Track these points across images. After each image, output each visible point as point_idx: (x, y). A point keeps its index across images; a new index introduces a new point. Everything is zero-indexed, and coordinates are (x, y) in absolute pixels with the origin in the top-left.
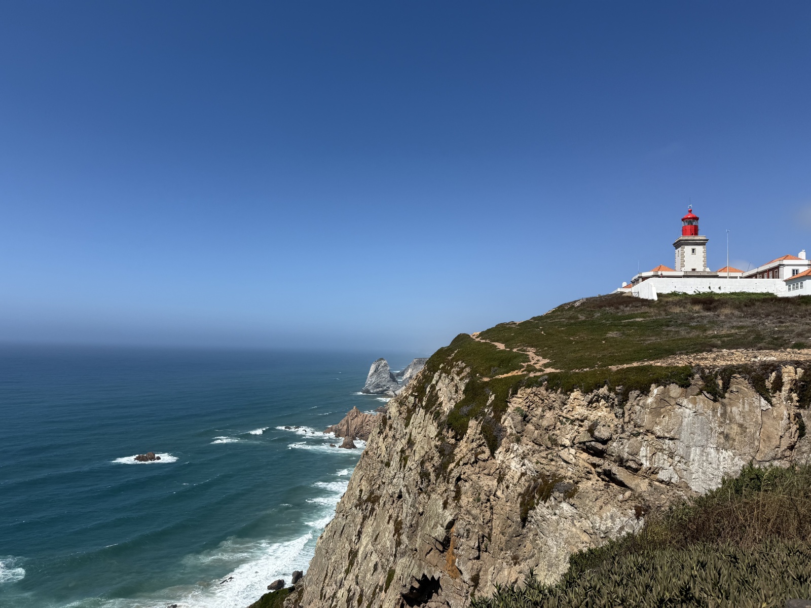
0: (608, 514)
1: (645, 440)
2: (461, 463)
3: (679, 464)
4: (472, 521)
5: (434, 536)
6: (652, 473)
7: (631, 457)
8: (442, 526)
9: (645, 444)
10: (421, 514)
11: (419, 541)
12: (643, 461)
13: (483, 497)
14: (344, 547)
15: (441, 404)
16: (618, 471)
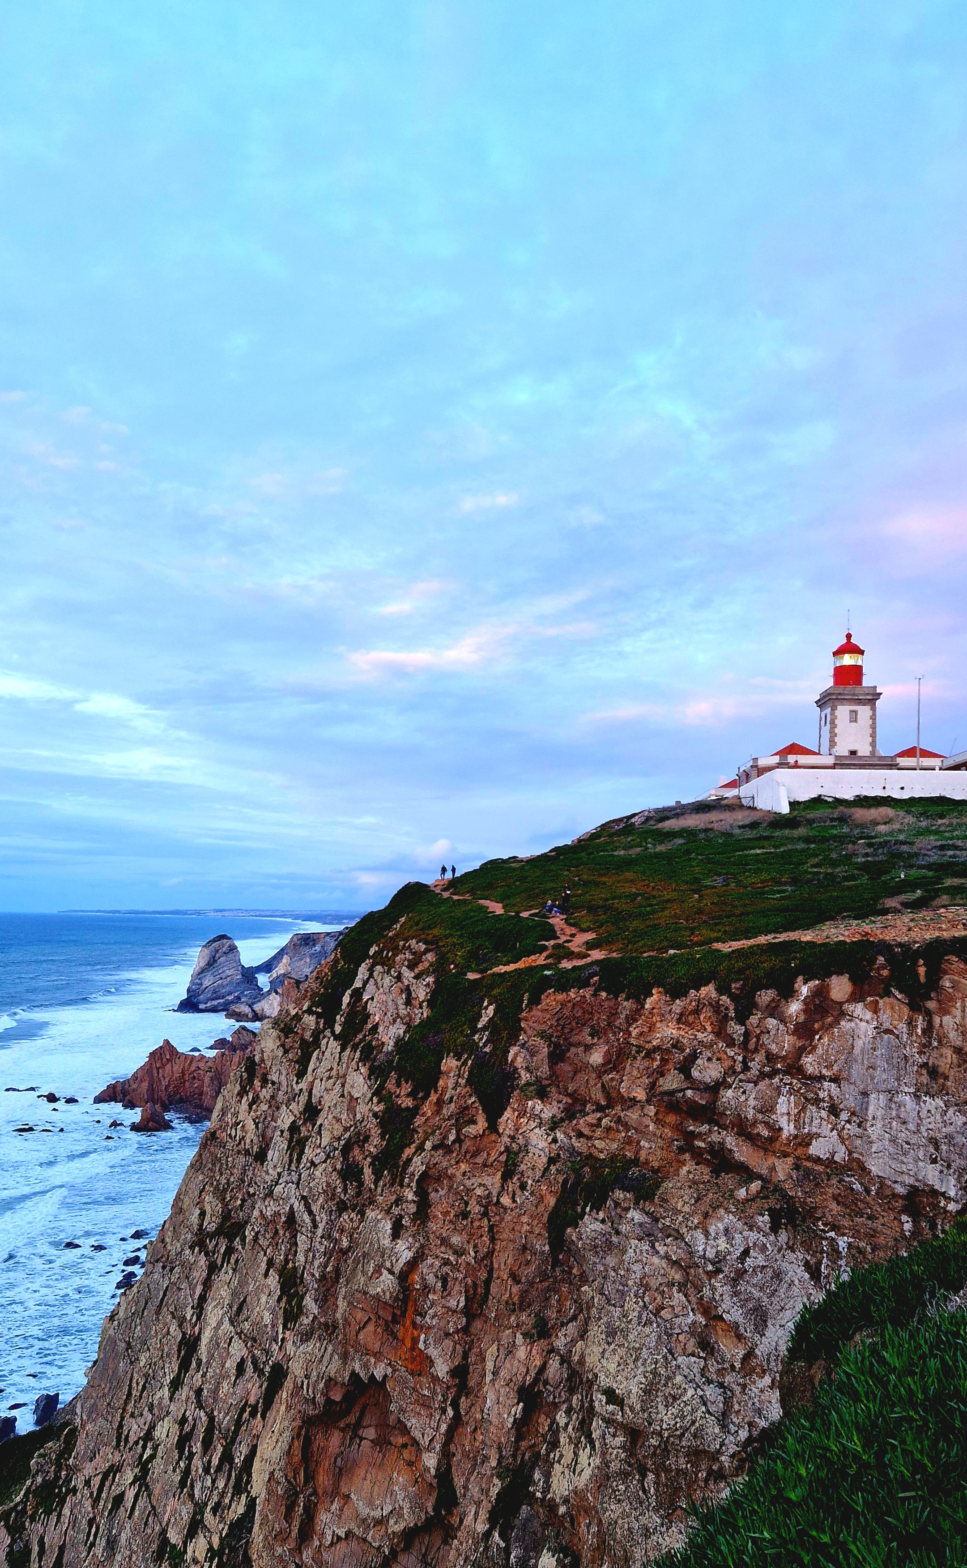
0: (720, 1225)
1: (786, 1084)
2: (428, 1145)
3: (848, 1126)
4: (452, 1258)
5: (372, 1292)
6: (800, 1144)
7: (760, 1116)
8: (391, 1272)
9: (785, 1090)
10: (344, 1252)
11: (342, 1304)
12: (783, 1122)
13: (475, 1208)
14: (168, 1333)
15: (375, 1028)
16: (737, 1145)
